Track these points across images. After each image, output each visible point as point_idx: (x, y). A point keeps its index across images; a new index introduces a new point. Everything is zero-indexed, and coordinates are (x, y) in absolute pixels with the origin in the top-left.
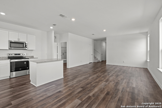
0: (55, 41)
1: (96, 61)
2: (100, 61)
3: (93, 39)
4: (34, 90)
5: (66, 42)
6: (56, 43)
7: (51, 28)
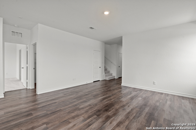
1: (107, 79)
2: (116, 78)
3: (103, 42)
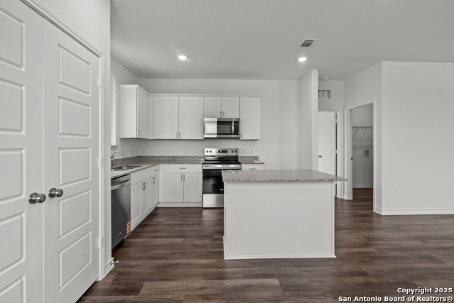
0: (321, 108)
4: (211, 270)
5: (371, 105)
6: (332, 114)
7: (302, 60)
